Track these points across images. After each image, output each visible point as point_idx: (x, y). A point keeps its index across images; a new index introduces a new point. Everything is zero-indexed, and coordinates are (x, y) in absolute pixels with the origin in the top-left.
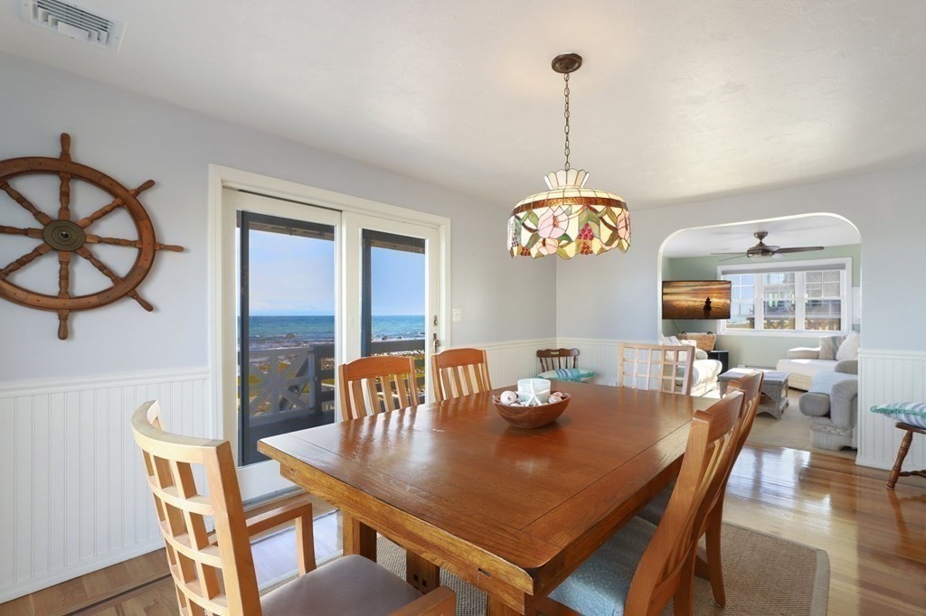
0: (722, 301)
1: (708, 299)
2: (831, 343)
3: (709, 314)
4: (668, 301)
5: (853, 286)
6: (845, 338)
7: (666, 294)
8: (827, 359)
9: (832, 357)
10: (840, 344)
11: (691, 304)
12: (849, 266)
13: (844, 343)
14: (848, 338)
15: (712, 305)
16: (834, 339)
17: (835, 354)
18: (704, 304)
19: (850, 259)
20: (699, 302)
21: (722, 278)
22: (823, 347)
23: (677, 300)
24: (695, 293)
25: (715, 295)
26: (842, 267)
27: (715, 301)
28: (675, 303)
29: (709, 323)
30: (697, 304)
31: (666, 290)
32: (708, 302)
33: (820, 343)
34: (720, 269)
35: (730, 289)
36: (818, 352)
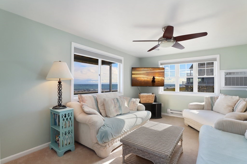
0: (161, 78)
1: (154, 77)
2: (210, 100)
3: (154, 85)
4: (134, 78)
5: (220, 70)
6: (217, 98)
7: (134, 74)
8: (208, 110)
9: (211, 109)
10: (215, 101)
11: (146, 79)
12: (218, 59)
13: (217, 101)
14: (219, 98)
15: (155, 80)
16: (212, 98)
17: (212, 107)
18: (152, 79)
19: (219, 55)
20: (149, 78)
21: (161, 67)
22: (206, 103)
23: (139, 77)
24: (148, 74)
25: (157, 75)
26: (215, 60)
27: (157, 78)
28: (138, 79)
29: (155, 89)
30: (148, 79)
31: (133, 72)
32: (154, 78)
33: (205, 100)
34: (160, 62)
35: (164, 72)
36: (204, 105)
